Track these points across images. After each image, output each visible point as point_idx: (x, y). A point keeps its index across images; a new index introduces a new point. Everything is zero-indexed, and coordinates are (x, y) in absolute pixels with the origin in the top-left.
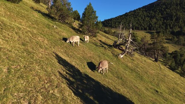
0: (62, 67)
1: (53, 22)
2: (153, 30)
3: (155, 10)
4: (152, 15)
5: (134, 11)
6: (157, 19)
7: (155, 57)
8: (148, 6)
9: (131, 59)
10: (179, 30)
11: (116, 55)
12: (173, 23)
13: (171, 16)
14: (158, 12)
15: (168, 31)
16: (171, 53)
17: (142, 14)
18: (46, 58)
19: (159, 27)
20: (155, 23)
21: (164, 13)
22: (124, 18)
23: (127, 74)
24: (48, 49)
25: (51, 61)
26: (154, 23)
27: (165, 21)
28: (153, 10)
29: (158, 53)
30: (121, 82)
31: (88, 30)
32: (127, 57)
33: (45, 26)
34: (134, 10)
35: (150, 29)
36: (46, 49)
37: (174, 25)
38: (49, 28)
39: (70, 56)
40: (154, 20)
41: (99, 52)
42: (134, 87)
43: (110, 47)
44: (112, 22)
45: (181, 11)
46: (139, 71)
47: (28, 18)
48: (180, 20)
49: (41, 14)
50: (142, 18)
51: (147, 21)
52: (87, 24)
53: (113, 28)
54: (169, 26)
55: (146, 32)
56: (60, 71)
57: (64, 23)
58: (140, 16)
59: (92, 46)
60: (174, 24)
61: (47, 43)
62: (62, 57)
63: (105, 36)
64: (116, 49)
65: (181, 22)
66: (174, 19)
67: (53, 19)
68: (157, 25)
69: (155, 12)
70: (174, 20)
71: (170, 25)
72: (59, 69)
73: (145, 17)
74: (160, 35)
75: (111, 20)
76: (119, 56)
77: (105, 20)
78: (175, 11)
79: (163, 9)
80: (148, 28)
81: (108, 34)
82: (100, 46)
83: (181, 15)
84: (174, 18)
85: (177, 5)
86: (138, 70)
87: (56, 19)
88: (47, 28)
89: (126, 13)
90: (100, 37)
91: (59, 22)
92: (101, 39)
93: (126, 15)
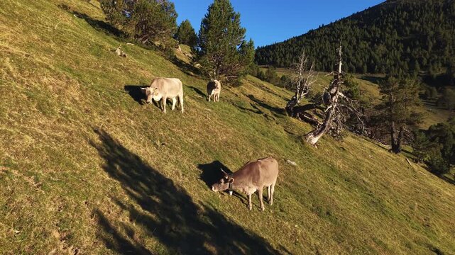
0: (119, 187)
1: (118, 43)
2: (380, 72)
3: (383, 22)
4: (375, 35)
5: (331, 26)
6: (388, 47)
7: (393, 139)
8: (365, 13)
9: (337, 147)
10: (445, 72)
11: (299, 137)
12: (428, 56)
13: (422, 39)
14: (390, 28)
15: (416, 74)
16: (427, 129)
17: (351, 34)
18: (53, 152)
19: (395, 65)
20: (384, 56)
21: (406, 31)
22: (307, 43)
23: (340, 196)
24: (75, 118)
25: (73, 167)
26: (381, 55)
27: (409, 50)
28: (377, 23)
29: (401, 129)
30: (331, 226)
31: (218, 66)
32: (327, 140)
33: (85, 49)
34: (332, 23)
35: (371, 70)
36: (67, 117)
37: (432, 62)
38: (98, 55)
39: (158, 143)
40: (382, 48)
41: (252, 129)
42: (373, 246)
43: (279, 115)
44: (277, 54)
45: (447, 25)
46: (368, 184)
47: (33, 22)
48: (446, 48)
49: (86, 23)
50: (350, 43)
51: (362, 49)
52: (215, 50)
53: (280, 67)
54: (417, 63)
55: (362, 78)
56: (103, 209)
57: (150, 46)
58: (346, 37)
59: (229, 110)
60: (430, 58)
61: (77, 99)
62: (126, 147)
63: (261, 87)
64: (294, 120)
65: (447, 52)
66: (431, 45)
67: (118, 36)
68: (388, 61)
69: (383, 28)
70: (430, 48)
71: (420, 60)
72: (102, 201)
73: (357, 39)
74: (405, 83)
75: (273, 47)
76: (308, 139)
77: (258, 47)
78: (434, 25)
79: (403, 22)
80: (365, 67)
81: (269, 81)
82: (251, 110)
83: (449, 36)
84: (431, 43)
85: (437, 11)
86: (364, 181)
87: (127, 36)
88: (92, 54)
89: (311, 31)
90: (250, 88)
91: (136, 43)
92: (252, 93)
93: (311, 35)
